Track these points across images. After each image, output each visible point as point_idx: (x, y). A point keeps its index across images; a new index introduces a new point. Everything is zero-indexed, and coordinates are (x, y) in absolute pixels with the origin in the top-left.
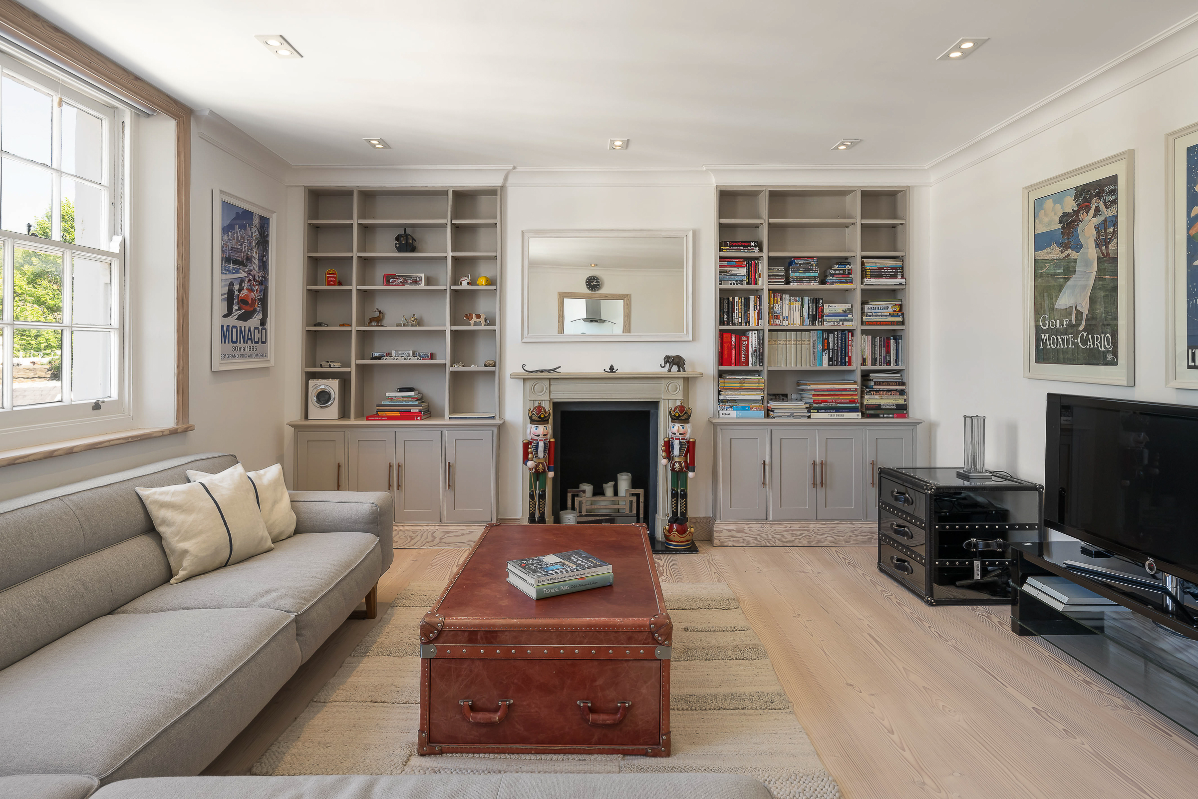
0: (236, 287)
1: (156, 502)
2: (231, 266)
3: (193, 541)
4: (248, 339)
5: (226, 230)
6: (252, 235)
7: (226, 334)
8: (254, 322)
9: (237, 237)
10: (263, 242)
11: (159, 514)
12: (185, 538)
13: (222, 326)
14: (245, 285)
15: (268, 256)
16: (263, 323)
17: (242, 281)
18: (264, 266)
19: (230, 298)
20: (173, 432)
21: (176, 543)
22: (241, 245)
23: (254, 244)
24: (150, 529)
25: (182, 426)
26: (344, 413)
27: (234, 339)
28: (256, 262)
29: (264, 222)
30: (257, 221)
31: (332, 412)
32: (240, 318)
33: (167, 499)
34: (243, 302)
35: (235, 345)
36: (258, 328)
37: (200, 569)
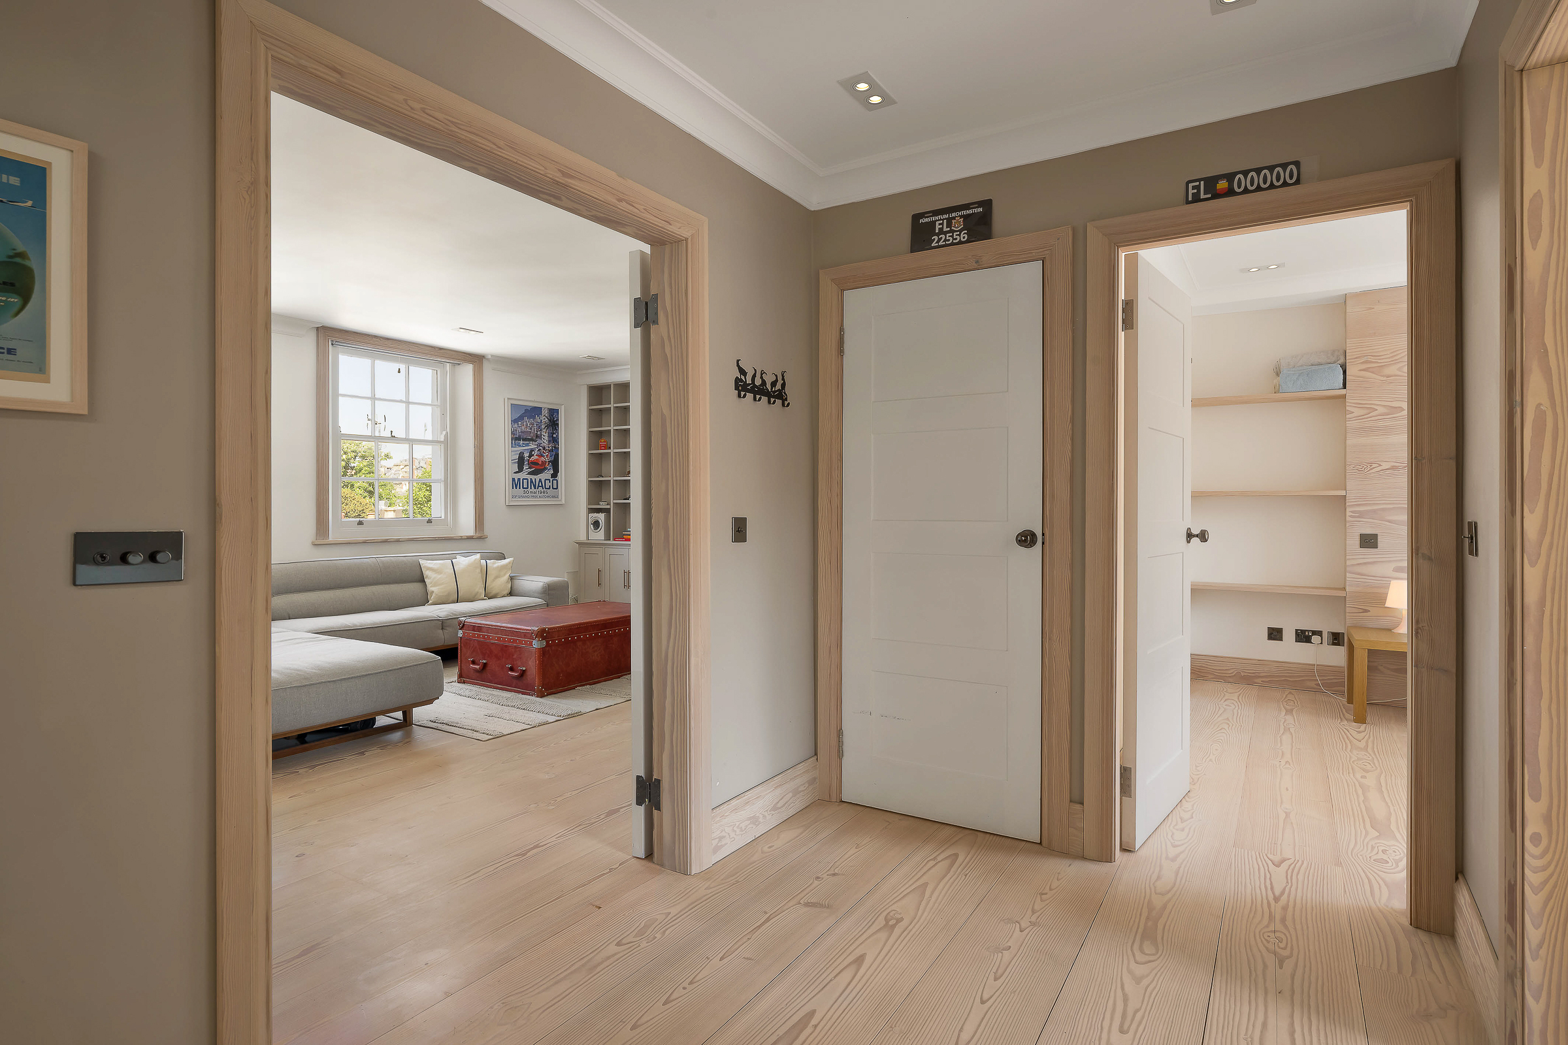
0: (526, 455)
1: (424, 567)
2: (521, 442)
3: (438, 587)
4: (539, 486)
5: (514, 421)
6: (541, 422)
7: (516, 484)
8: (547, 475)
9: (527, 425)
10: (553, 424)
11: (426, 573)
12: (435, 586)
13: (514, 479)
14: (536, 453)
15: (558, 433)
16: (555, 475)
17: (532, 450)
18: (554, 440)
19: (521, 461)
20: (470, 538)
21: (430, 588)
22: (531, 429)
23: (543, 427)
24: (422, 580)
25: (478, 535)
26: (607, 538)
27: (525, 486)
28: (546, 438)
29: (553, 414)
30: (546, 412)
31: (599, 535)
32: (530, 473)
33: (431, 566)
34: (532, 464)
35: (526, 490)
36: (549, 480)
37: (440, 602)
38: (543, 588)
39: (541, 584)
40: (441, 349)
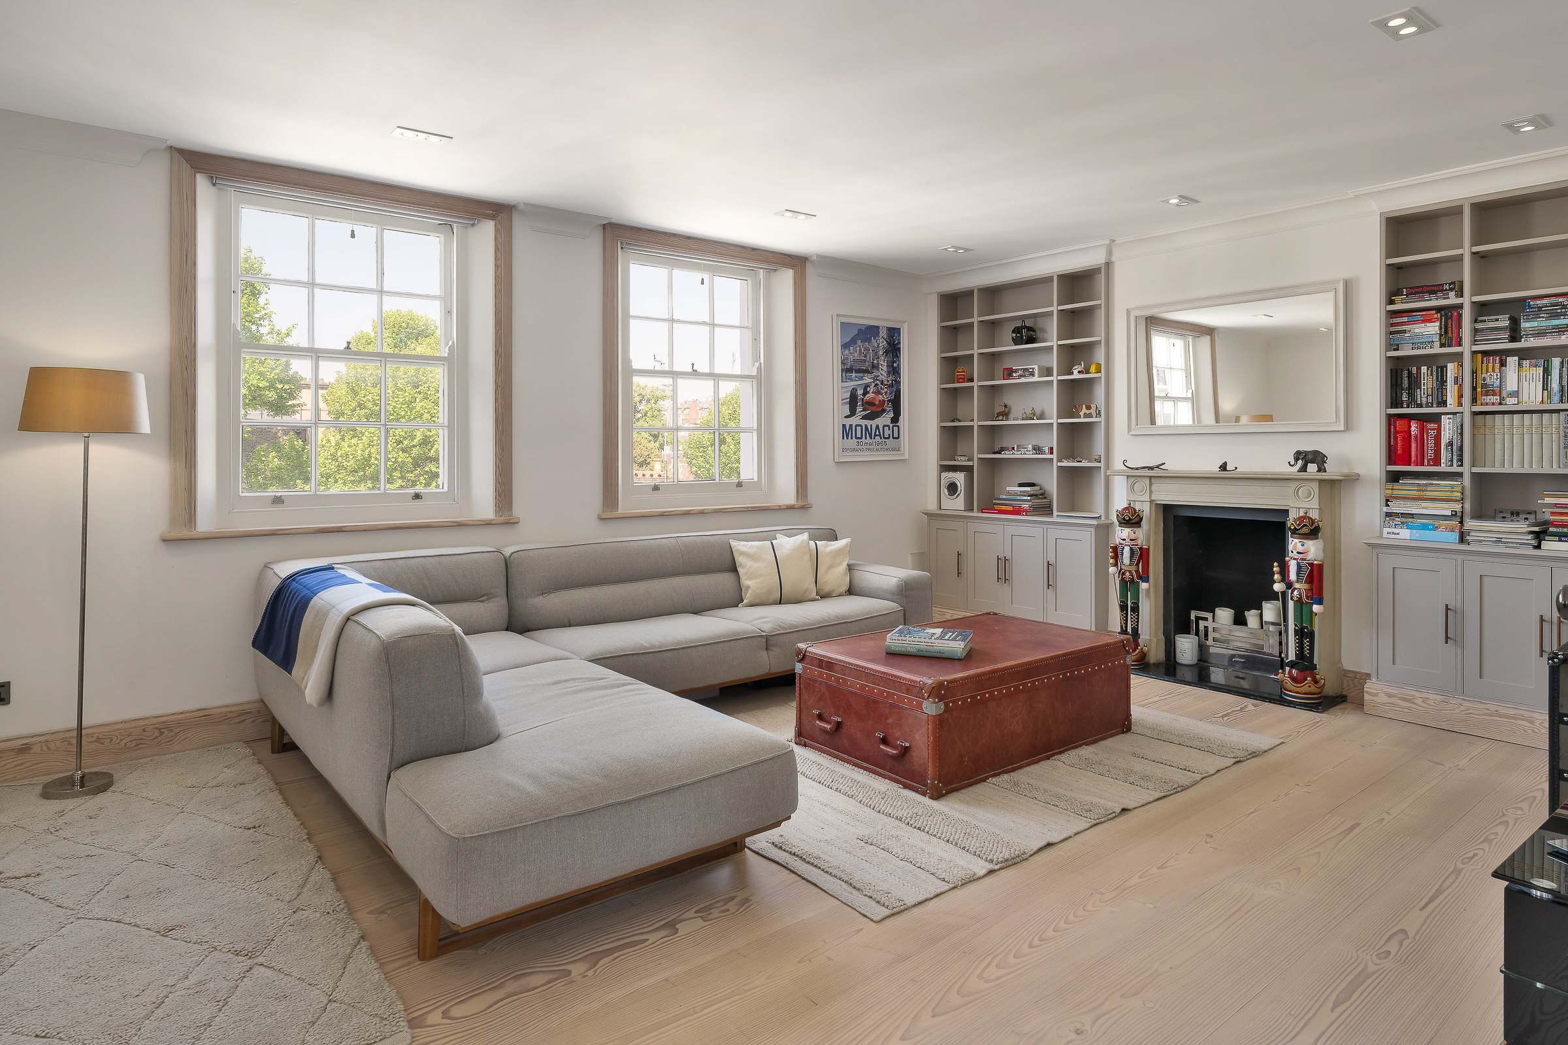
0: (860, 392)
1: (737, 550)
2: (854, 375)
3: (754, 581)
4: (875, 435)
5: (845, 346)
6: (878, 346)
7: (847, 432)
8: (885, 420)
9: (860, 351)
10: (893, 349)
11: (740, 560)
12: (750, 578)
13: (844, 426)
14: (871, 389)
15: (900, 361)
16: (895, 420)
17: (867, 386)
18: (895, 371)
19: (853, 401)
20: (790, 508)
21: (745, 582)
22: (865, 356)
23: (881, 353)
24: (733, 569)
25: (800, 503)
27: (859, 435)
28: (885, 368)
29: (894, 333)
30: (885, 332)
31: (957, 504)
32: (864, 418)
33: (745, 549)
34: (868, 404)
35: (859, 441)
36: (889, 426)
37: (758, 601)
38: (898, 586)
39: (895, 580)
40: (754, 249)
